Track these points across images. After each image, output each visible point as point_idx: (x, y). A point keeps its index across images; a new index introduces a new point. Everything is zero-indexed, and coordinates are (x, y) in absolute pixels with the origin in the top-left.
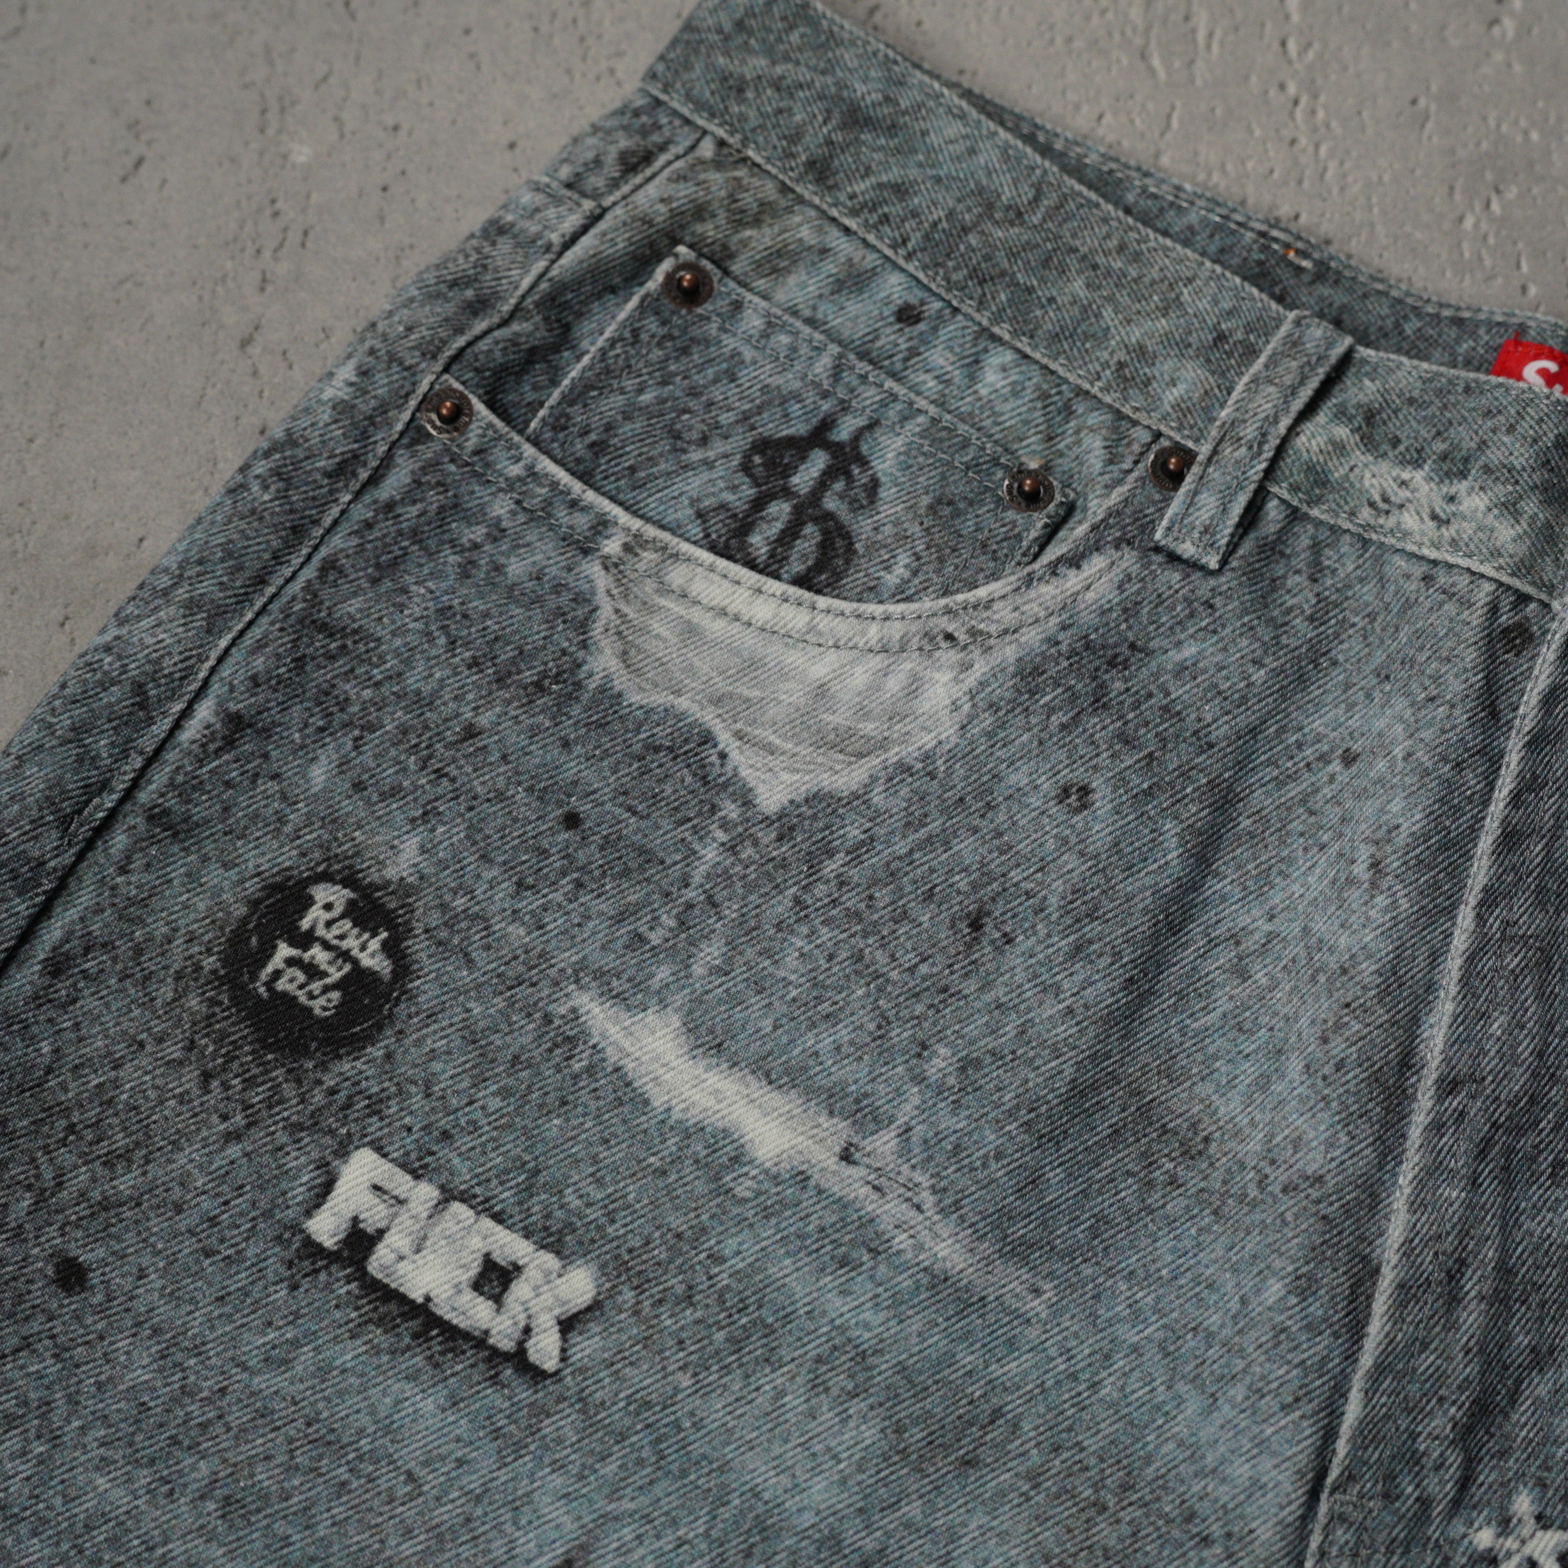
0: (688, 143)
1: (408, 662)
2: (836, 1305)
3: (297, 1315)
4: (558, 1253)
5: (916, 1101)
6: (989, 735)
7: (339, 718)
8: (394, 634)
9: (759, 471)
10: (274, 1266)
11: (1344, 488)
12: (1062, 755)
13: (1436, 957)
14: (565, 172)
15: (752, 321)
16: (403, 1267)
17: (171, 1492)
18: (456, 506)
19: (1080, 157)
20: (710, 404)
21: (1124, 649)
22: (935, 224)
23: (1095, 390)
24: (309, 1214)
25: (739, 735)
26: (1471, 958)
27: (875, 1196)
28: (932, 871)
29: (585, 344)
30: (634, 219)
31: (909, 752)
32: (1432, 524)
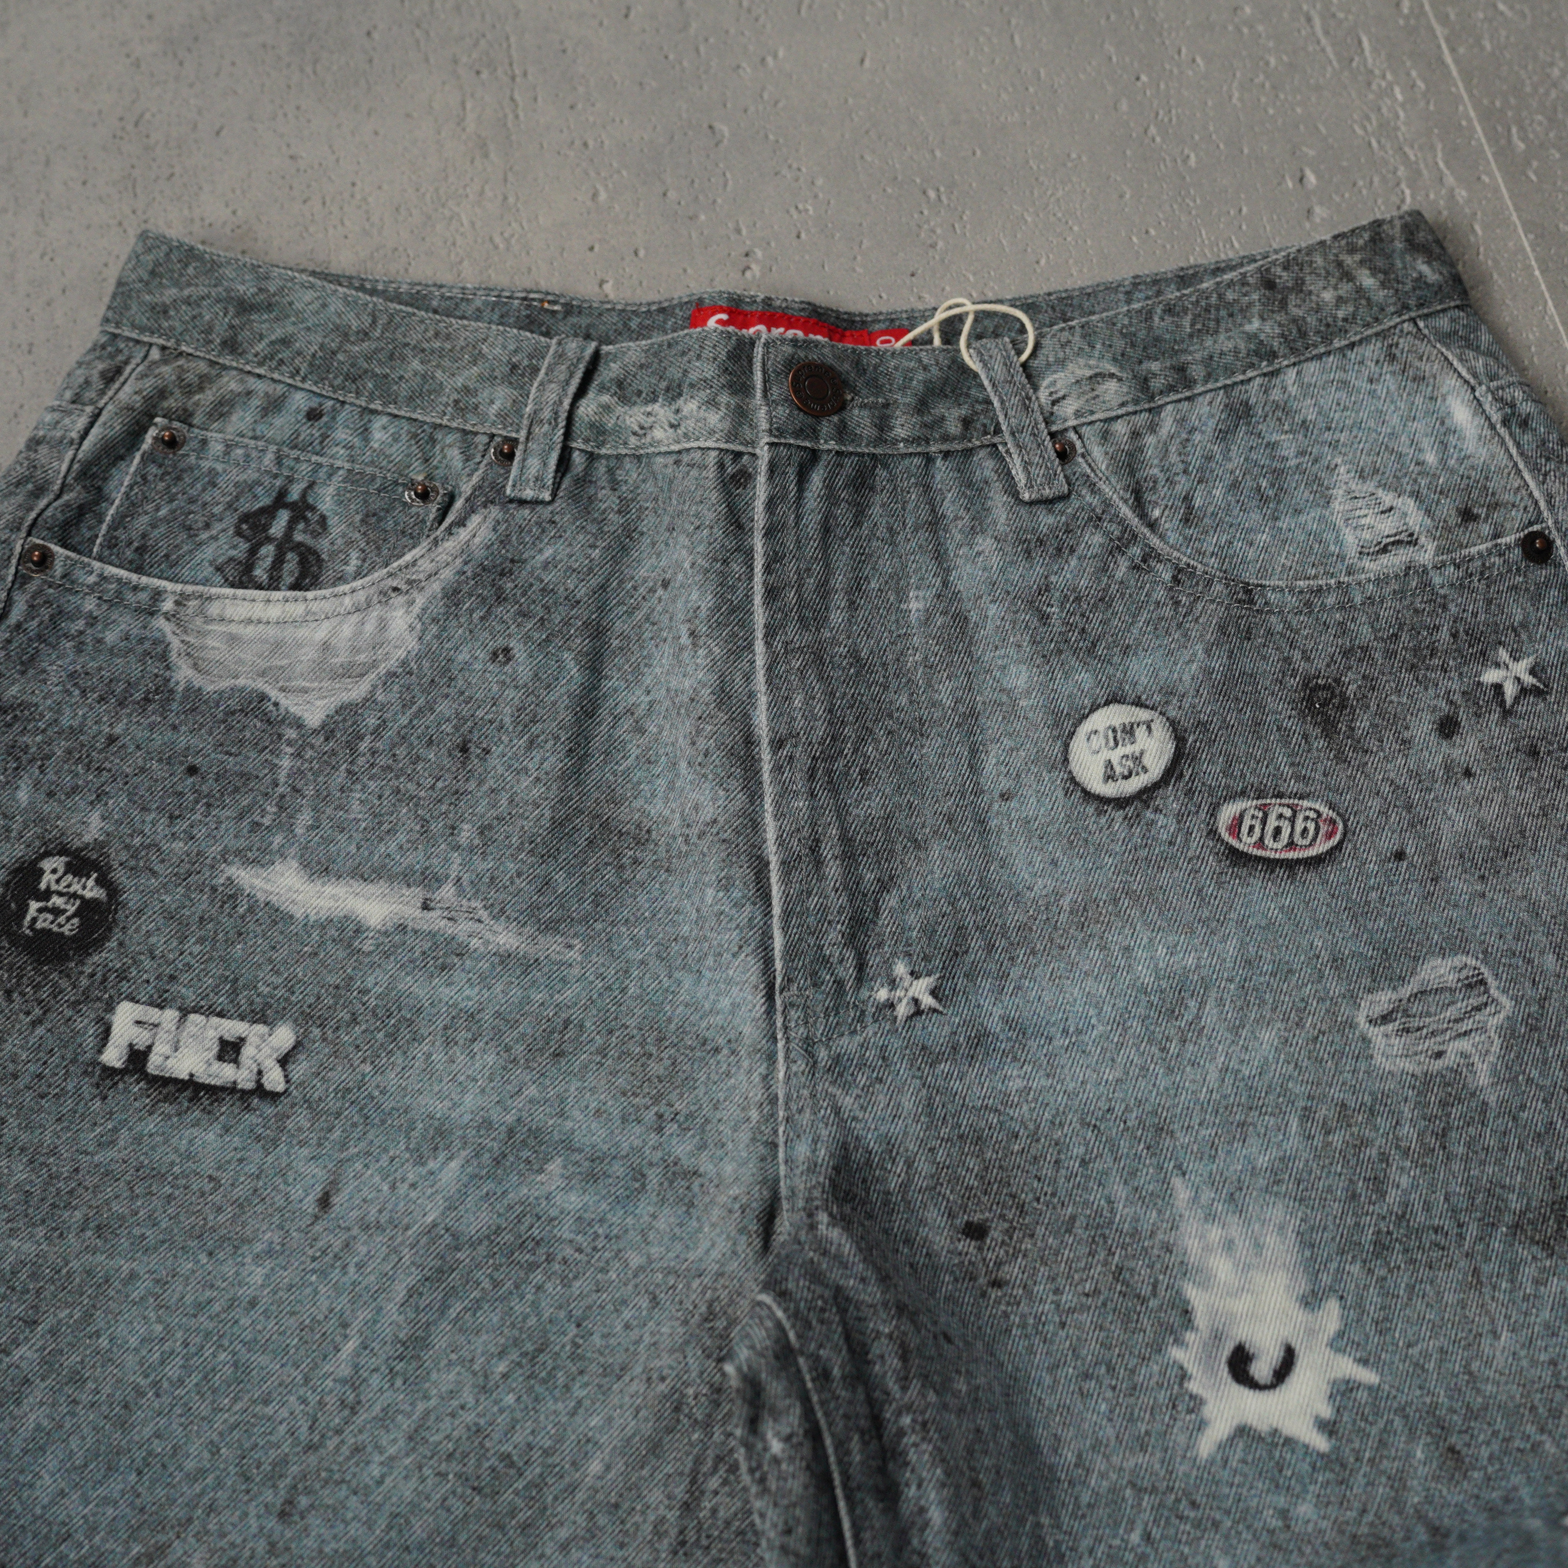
0: (142, 355)
1: (59, 712)
2: (446, 993)
3: (111, 1113)
4: (265, 1023)
5: (459, 861)
6: (437, 637)
7: (24, 759)
8: (44, 698)
9: (248, 533)
10: (87, 1090)
11: (618, 430)
12: (486, 634)
13: (748, 677)
14: (68, 395)
15: (216, 448)
16: (170, 1063)
17: (61, 1234)
18: (60, 612)
19: (396, 290)
20: (205, 504)
21: (508, 564)
22: (314, 355)
23: (445, 422)
24: (100, 1052)
25: (282, 689)
26: (770, 669)
27: (451, 924)
28: (427, 728)
29: (114, 495)
30: (121, 409)
31: (392, 664)
32: (671, 431)
